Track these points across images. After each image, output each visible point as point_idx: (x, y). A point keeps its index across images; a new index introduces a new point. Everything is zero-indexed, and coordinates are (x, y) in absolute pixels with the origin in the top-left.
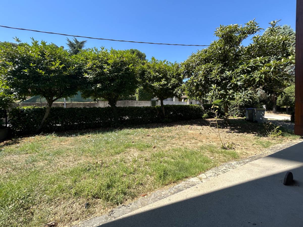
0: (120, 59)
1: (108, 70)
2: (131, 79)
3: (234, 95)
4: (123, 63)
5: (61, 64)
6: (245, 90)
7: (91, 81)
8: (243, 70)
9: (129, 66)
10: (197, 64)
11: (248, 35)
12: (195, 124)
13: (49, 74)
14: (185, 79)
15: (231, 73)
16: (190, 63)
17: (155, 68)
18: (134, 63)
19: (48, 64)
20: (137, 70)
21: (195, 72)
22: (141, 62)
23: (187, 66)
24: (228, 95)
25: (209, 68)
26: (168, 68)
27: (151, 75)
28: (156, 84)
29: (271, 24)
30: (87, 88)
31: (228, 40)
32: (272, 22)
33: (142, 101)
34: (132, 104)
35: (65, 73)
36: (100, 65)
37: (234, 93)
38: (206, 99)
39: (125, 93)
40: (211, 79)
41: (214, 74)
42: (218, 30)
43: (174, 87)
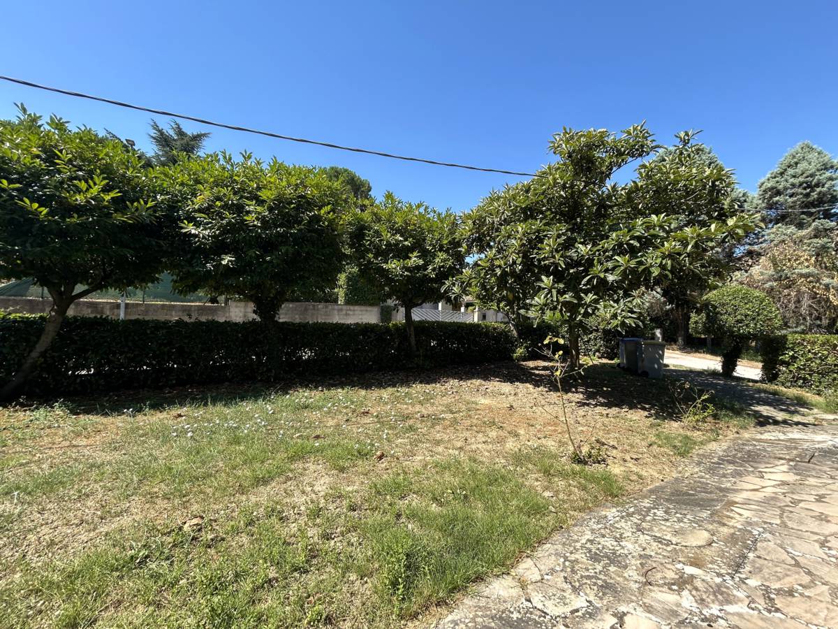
0: (296, 190)
1: (257, 219)
2: (324, 248)
3: (598, 306)
4: (304, 201)
5: (106, 190)
6: (627, 295)
7: (205, 244)
8: (620, 245)
9: (320, 210)
10: (505, 219)
11: (630, 159)
12: (496, 377)
13: (63, 218)
14: (471, 255)
15: (590, 250)
16: (486, 216)
17: (394, 223)
18: (335, 204)
19: (66, 186)
20: (341, 225)
21: (499, 242)
22: (355, 203)
23: (479, 222)
24: (582, 305)
25: (534, 233)
26: (428, 224)
27: (382, 240)
28: (393, 265)
29: (681, 138)
30: (191, 265)
31: (582, 165)
32: (682, 134)
33: (356, 305)
34: (326, 312)
35: (119, 218)
36: (235, 202)
37: (596, 301)
38: (527, 312)
39: (304, 284)
40: (539, 261)
41: (547, 248)
42: (558, 139)
43: (443, 274)
